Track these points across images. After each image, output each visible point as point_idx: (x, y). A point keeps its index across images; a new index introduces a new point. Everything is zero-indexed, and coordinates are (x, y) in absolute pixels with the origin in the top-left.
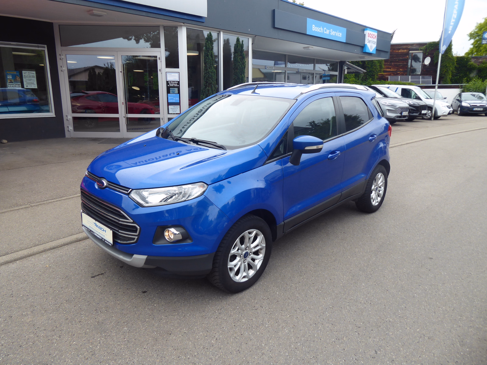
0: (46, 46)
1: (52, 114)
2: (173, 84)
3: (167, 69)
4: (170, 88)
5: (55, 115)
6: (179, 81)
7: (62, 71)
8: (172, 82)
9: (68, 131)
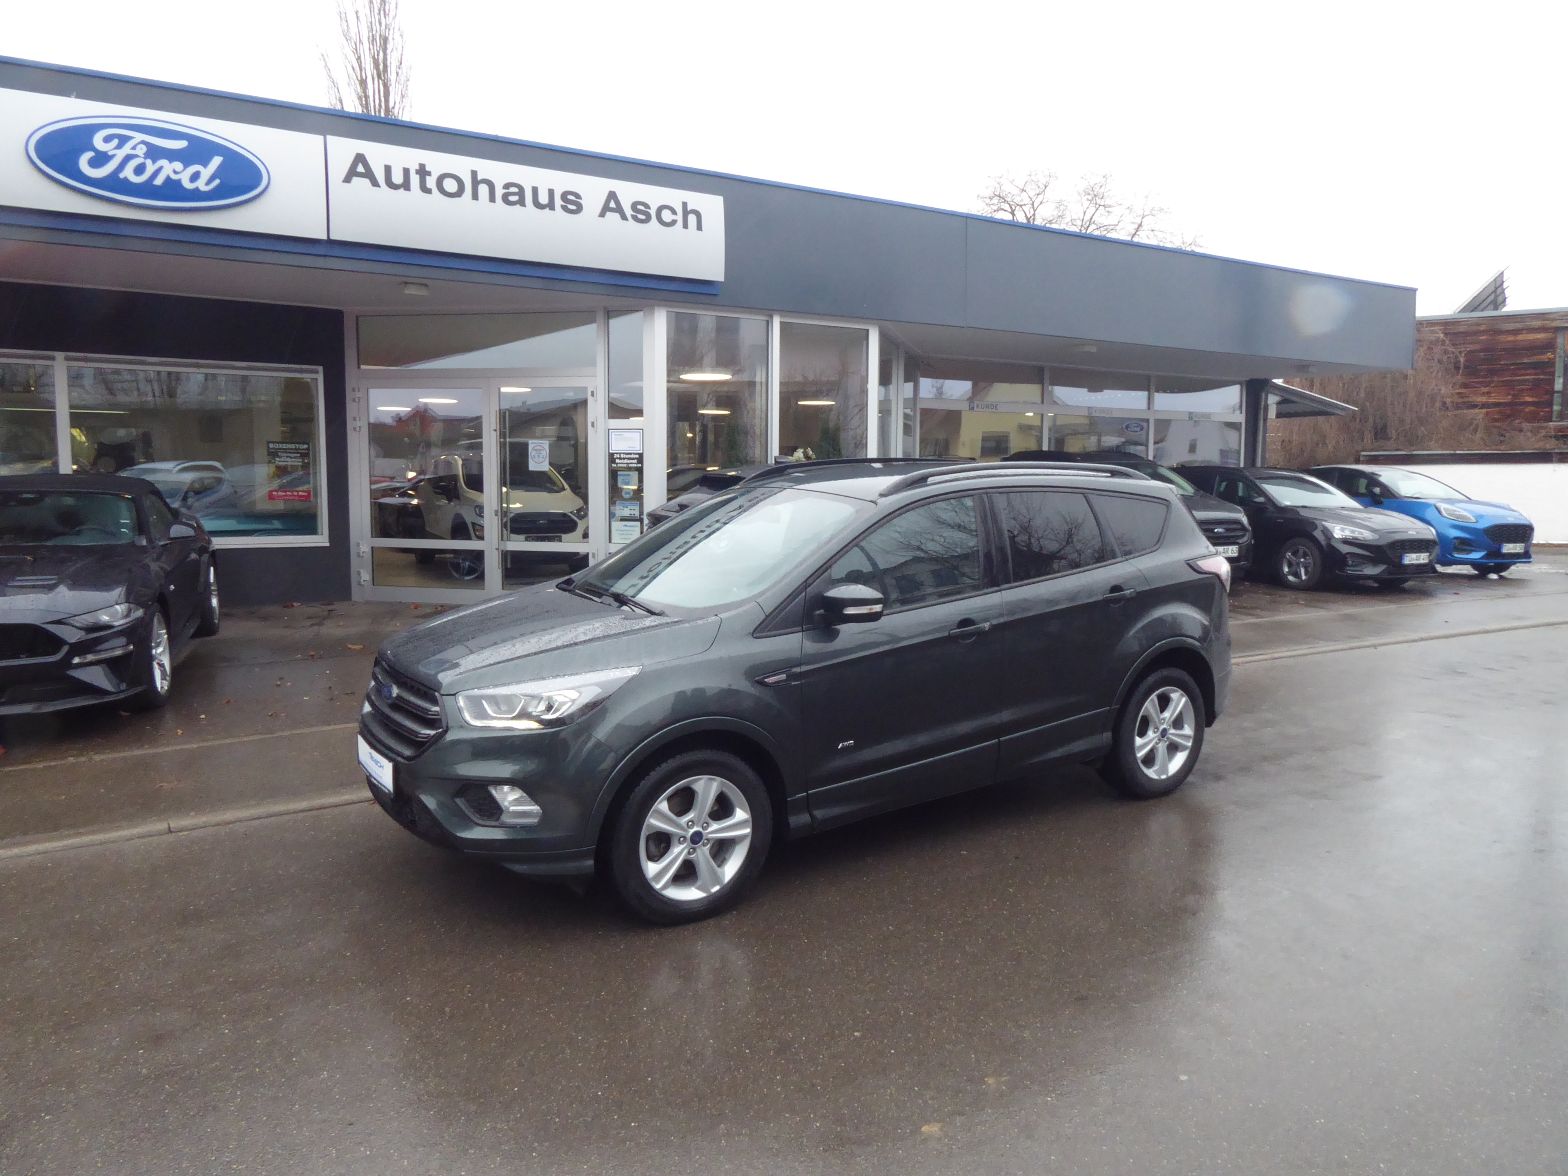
0: (320, 369)
1: (320, 540)
2: (626, 461)
3: (611, 421)
4: (619, 473)
5: (327, 540)
6: (641, 452)
7: (355, 429)
8: (622, 456)
9: (359, 584)
